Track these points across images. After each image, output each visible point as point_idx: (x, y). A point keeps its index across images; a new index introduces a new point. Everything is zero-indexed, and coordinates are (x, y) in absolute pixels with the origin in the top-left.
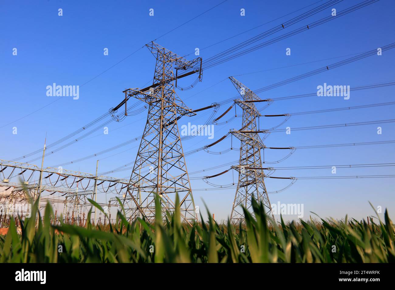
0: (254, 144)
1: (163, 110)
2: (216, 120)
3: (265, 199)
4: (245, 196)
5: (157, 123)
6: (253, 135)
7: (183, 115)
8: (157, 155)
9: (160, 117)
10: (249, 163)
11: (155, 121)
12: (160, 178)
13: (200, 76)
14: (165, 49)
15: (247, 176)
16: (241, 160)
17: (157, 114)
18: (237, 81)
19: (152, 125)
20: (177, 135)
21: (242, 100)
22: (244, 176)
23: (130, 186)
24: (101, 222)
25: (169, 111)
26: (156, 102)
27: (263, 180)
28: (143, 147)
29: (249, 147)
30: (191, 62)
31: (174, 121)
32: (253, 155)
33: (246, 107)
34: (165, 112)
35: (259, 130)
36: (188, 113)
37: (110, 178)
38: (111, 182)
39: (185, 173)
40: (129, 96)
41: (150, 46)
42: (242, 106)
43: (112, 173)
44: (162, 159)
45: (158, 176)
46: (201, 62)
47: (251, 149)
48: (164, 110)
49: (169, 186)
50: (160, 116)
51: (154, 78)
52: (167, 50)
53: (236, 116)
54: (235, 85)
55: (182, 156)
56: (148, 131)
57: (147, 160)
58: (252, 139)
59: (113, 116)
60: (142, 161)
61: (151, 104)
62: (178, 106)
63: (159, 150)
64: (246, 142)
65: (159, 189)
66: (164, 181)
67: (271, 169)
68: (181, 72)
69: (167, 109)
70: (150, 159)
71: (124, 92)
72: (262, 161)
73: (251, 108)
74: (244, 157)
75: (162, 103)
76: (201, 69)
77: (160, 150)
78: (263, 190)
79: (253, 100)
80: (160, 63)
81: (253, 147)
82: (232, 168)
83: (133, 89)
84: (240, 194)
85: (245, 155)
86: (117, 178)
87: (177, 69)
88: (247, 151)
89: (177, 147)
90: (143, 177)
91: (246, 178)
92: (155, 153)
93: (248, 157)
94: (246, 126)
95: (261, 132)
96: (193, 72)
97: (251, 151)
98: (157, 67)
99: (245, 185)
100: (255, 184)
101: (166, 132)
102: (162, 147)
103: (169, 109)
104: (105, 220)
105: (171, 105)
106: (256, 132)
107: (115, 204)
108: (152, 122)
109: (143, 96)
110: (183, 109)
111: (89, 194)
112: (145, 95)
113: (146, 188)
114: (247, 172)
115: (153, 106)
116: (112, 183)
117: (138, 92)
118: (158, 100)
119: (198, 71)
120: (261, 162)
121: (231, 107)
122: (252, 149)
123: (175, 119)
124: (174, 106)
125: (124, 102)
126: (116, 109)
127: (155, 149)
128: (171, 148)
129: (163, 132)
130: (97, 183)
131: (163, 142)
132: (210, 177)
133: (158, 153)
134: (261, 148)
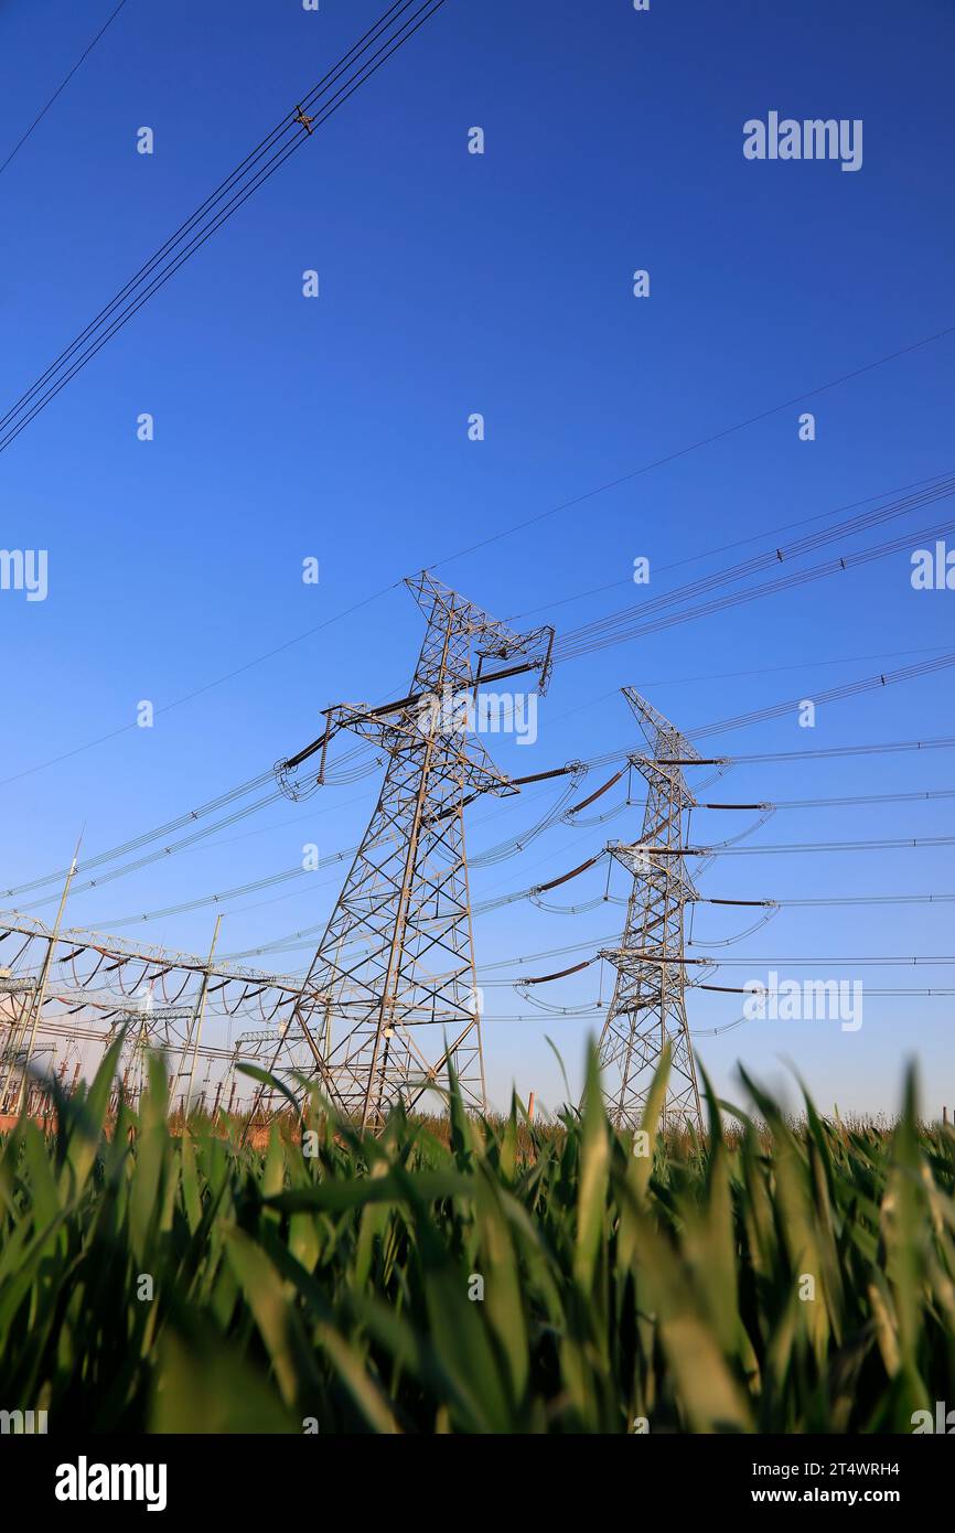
0: (669, 887)
1: (427, 774)
2: (572, 812)
3: (681, 1052)
4: (628, 1040)
5: (406, 811)
6: (670, 860)
7: (482, 791)
8: (393, 906)
9: (418, 793)
10: (650, 942)
11: (402, 805)
12: (393, 978)
13: (543, 679)
14: (458, 595)
15: (639, 981)
16: (628, 934)
17: (410, 785)
18: (642, 700)
19: (392, 816)
20: (459, 850)
21: (650, 757)
22: (632, 980)
23: (304, 998)
24: (205, 1105)
25: (445, 776)
26: (412, 748)
27: (682, 995)
28: (356, 880)
29: (656, 894)
30: (523, 639)
31: (454, 807)
32: (662, 919)
33: (659, 779)
34: (433, 778)
35: (686, 848)
36: (497, 786)
37: (248, 972)
38: (250, 984)
39: (468, 965)
40: (338, 727)
41: (416, 584)
42: (648, 774)
43: (257, 956)
44: (407, 921)
45: (388, 971)
46: (551, 640)
47: (658, 901)
48: (431, 774)
49: (415, 1004)
50: (416, 790)
51: (416, 676)
52: (461, 601)
53: (628, 803)
54: (637, 711)
55: (464, 915)
56: (379, 833)
57: (362, 921)
58: (664, 873)
59: (283, 783)
60: (348, 925)
61: (395, 753)
62: (471, 765)
63: (401, 892)
64: (649, 881)
65: (387, 1011)
66: (404, 986)
67: (708, 962)
68: (493, 665)
69: (439, 770)
70: (372, 920)
71: (323, 713)
72: (686, 940)
73: (673, 780)
74: (637, 924)
75: (429, 751)
76: (548, 660)
77: (406, 893)
78: (679, 1026)
79: (681, 759)
80: (437, 635)
81: (664, 896)
82: (601, 955)
83: (353, 705)
84: (614, 1035)
85: (642, 918)
86: (269, 973)
87: (482, 655)
88: (648, 908)
89: (453, 888)
90: (346, 974)
91: (635, 989)
92: (389, 900)
93: (649, 926)
94: (651, 835)
95: (692, 853)
96: (525, 668)
97: (659, 909)
98: (427, 645)
99: (632, 1010)
100: (659, 1004)
101: (429, 840)
102: (411, 885)
103: (445, 772)
104: (217, 1099)
105: (451, 758)
106: (679, 853)
107: (253, 1051)
108: (391, 807)
109: (375, 730)
110: (485, 775)
111: (181, 1017)
112: (381, 727)
113: (349, 1007)
114: (640, 970)
115: (402, 760)
116: (254, 988)
117: (365, 716)
118: (417, 742)
119: (538, 665)
120: (682, 943)
121: (618, 777)
122: (663, 902)
123: (459, 804)
124: (460, 763)
125: (320, 743)
126: (294, 762)
127: (392, 888)
128: (438, 890)
129: (420, 838)
130: (209, 986)
131: (415, 869)
132: (534, 981)
133: (396, 901)
134: (687, 900)
